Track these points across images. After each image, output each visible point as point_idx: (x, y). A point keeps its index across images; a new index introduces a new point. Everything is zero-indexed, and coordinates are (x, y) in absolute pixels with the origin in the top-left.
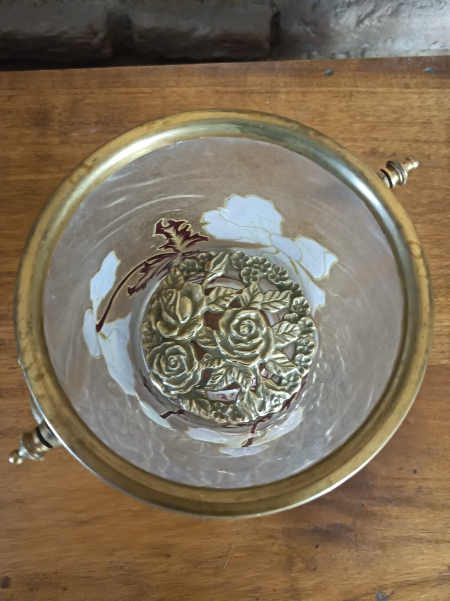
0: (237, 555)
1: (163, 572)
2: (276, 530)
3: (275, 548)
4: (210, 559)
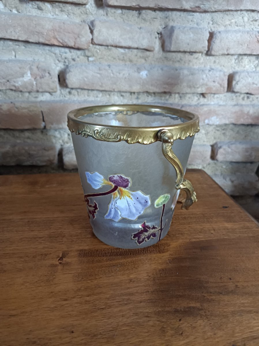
0: (123, 329)
2: (150, 313)
3: (151, 323)
4: (103, 332)
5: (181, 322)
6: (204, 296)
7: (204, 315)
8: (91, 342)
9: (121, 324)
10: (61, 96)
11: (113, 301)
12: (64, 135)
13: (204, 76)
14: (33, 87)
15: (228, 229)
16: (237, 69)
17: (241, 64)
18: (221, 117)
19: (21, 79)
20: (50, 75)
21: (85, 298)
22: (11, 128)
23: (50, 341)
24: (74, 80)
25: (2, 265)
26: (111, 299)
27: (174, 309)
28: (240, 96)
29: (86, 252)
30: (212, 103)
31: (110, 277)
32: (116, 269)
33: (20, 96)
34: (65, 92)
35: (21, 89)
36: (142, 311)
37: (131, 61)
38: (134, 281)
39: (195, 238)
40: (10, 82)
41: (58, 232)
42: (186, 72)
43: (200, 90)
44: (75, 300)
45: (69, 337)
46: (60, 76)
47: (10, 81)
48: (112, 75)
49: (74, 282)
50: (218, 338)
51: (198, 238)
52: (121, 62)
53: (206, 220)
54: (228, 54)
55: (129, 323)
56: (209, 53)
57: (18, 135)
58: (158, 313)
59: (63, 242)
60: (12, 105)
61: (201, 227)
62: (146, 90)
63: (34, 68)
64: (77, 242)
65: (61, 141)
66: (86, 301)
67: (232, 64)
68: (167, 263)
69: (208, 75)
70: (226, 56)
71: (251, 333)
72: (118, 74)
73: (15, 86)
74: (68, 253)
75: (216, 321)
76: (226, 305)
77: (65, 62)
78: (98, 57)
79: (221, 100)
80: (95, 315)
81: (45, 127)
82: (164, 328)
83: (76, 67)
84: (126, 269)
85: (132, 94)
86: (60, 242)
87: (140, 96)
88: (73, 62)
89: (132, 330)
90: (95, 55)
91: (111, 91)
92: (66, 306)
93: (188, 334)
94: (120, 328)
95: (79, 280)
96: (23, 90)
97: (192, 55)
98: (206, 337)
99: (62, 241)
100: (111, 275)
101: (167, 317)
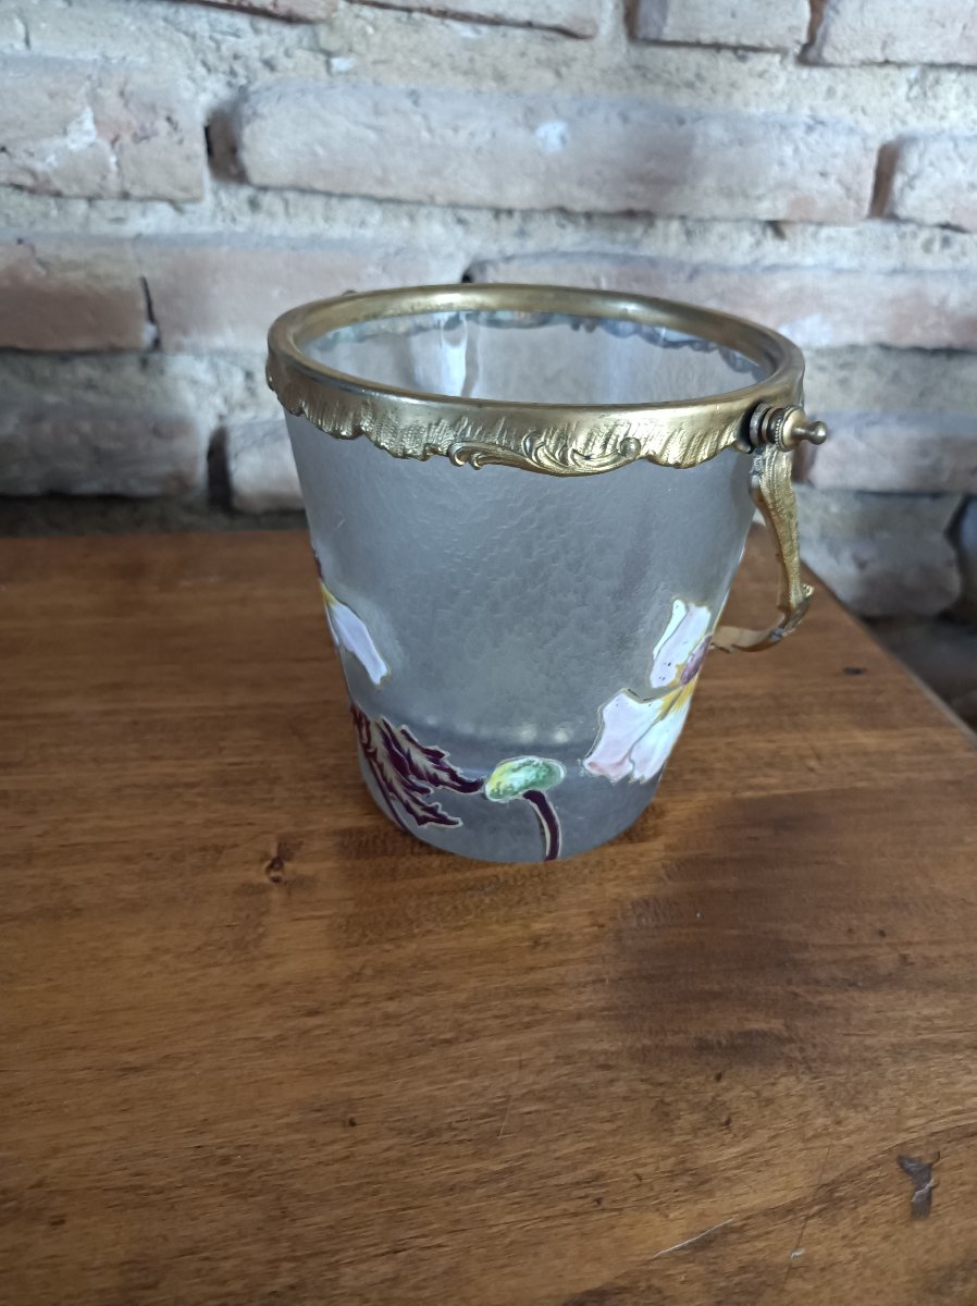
0: (526, 1110)
1: (336, 1161)
2: (613, 1053)
3: (620, 1088)
4: (458, 1122)
5: (724, 1083)
6: (796, 995)
7: (800, 1058)
8: (420, 1155)
9: (516, 1092)
10: (220, 216)
11: (482, 1016)
12: (230, 374)
13: (788, 151)
14: (104, 178)
15: (866, 754)
16: (915, 124)
17: (931, 102)
18: (838, 316)
19: (58, 142)
20: (175, 129)
21: (384, 1004)
22: (21, 345)
23: (279, 1156)
24: (274, 152)
25: (64, 888)
26: (473, 1008)
27: (695, 1038)
28: (915, 235)
29: (364, 839)
30: (809, 261)
31: (461, 928)
32: (482, 901)
33: (54, 213)
34: (234, 201)
35: (58, 184)
36: (586, 1048)
37: (500, 77)
38: (547, 944)
39: (751, 788)
40: (9, 154)
41: (251, 763)
42: (716, 131)
43: (766, 209)
44: (347, 1013)
45: (343, 1139)
46: (213, 133)
47: (10, 149)
48: (425, 134)
49: (337, 947)
50: (848, 1134)
51: (762, 788)
52: (460, 78)
53: (786, 718)
54: (887, 62)
55: (545, 1090)
56: (812, 54)
57: (47, 373)
58: (641, 1056)
59: (276, 803)
60: (21, 251)
61: (772, 746)
62: (556, 202)
63: (109, 95)
64: (328, 801)
65: (218, 401)
66: (387, 1016)
67: (896, 105)
68: (660, 879)
69: (802, 147)
70: (876, 69)
71: (956, 1117)
72: (449, 133)
73: (33, 174)
74: (301, 843)
75: (839, 1079)
76: (871, 1024)
77: (233, 73)
78: (370, 58)
79: (843, 247)
80: (423, 1063)
81: (157, 344)
82: (668, 1104)
83: (279, 99)
84: (516, 899)
85: (503, 217)
86: (265, 800)
87: (532, 226)
88: (265, 77)
89: (557, 1114)
90: (357, 47)
91: (420, 203)
92: (317, 1032)
93: (749, 1123)
94: (514, 1108)
95: (351, 941)
96: (66, 191)
97: (743, 59)
98: (810, 1133)
99: (272, 799)
100: (461, 923)
101: (674, 1066)
